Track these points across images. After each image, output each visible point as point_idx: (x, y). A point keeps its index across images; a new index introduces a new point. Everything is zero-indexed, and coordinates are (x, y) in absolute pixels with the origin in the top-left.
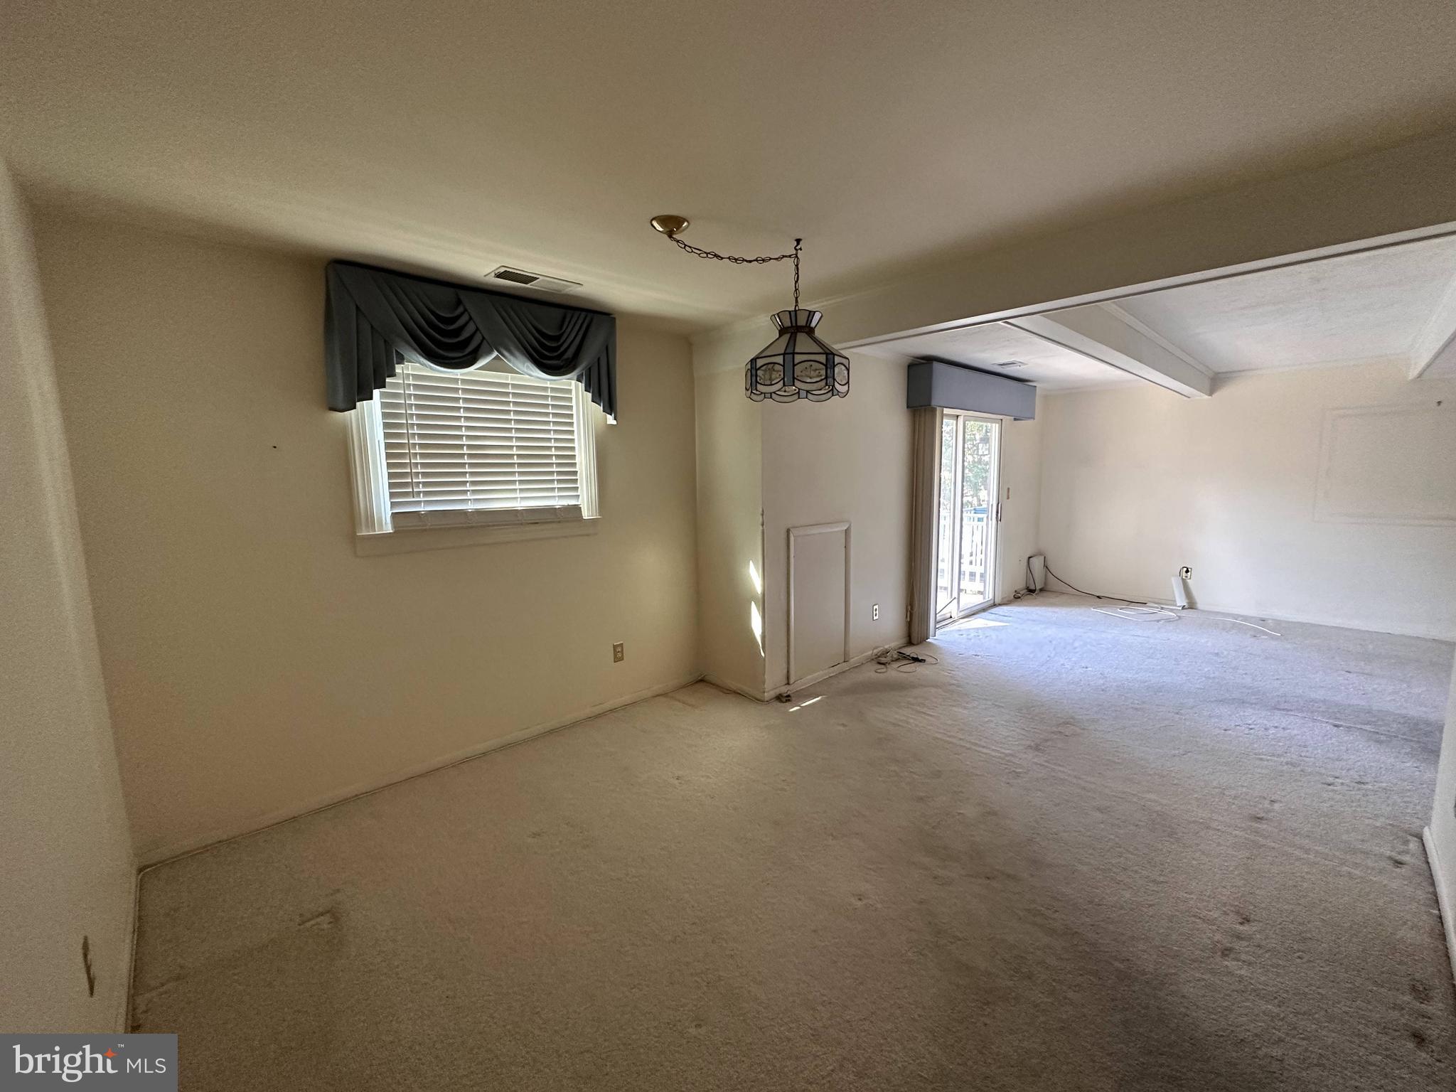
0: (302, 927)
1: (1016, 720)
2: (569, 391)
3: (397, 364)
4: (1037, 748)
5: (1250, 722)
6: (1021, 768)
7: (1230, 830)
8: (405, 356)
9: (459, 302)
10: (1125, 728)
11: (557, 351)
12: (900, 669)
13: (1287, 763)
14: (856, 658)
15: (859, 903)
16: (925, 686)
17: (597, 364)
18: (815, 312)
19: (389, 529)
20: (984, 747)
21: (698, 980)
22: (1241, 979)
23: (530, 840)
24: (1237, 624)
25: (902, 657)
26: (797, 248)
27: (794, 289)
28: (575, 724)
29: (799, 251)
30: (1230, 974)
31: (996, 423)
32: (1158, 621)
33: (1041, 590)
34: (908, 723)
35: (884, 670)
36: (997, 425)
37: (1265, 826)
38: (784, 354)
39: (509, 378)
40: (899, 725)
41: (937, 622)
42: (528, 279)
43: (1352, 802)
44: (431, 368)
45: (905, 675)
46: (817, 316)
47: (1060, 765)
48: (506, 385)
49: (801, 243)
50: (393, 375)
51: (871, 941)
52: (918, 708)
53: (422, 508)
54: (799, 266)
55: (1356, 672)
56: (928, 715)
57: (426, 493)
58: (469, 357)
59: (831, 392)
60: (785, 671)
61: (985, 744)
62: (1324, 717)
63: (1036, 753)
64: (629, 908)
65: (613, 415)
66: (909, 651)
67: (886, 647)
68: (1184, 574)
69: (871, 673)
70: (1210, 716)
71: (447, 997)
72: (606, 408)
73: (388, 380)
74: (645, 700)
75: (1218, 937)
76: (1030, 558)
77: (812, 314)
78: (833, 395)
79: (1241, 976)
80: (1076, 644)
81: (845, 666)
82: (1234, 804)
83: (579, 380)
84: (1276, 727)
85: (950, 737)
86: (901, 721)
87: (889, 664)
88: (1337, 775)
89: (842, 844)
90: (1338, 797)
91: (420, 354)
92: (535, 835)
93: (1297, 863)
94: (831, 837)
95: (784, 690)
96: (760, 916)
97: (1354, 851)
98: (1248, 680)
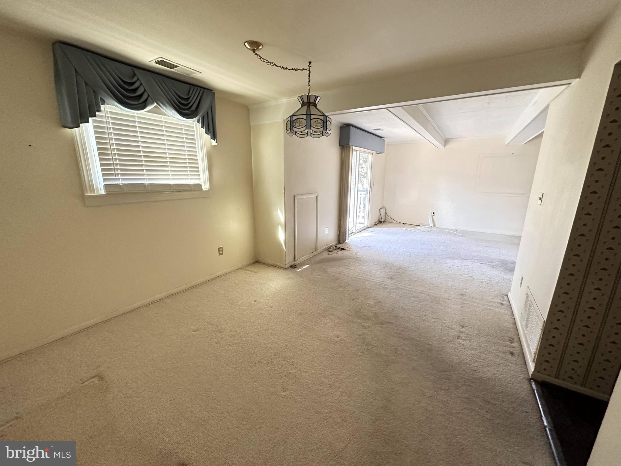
0: (83, 385)
1: (382, 269)
2: (193, 127)
3: (102, 104)
4: (391, 278)
5: (457, 264)
6: (386, 286)
7: (455, 299)
8: (106, 100)
9: (134, 75)
10: (419, 269)
11: (187, 106)
12: (337, 253)
13: (469, 277)
14: (320, 249)
15: (338, 339)
16: (348, 259)
17: (206, 114)
18: (318, 97)
19: (102, 192)
20: (373, 279)
21: (281, 375)
22: (464, 345)
23: (193, 333)
24: (448, 232)
25: (338, 248)
26: (310, 66)
27: (308, 85)
28: (203, 283)
29: (310, 67)
30: (461, 344)
31: (371, 154)
32: (424, 232)
33: (384, 222)
34: (344, 272)
35: (331, 254)
36: (371, 155)
37: (465, 297)
38: (306, 114)
39: (162, 118)
40: (340, 274)
41: (349, 234)
42: (173, 66)
43: (489, 287)
44: (121, 109)
45: (339, 255)
46: (319, 98)
47: (400, 284)
48: (161, 122)
49: (311, 63)
50: (99, 110)
51: (344, 351)
52: (347, 267)
53: (120, 182)
54: (310, 74)
55: (485, 246)
56: (351, 269)
57: (122, 175)
58: (141, 105)
59: (322, 134)
60: (294, 256)
61: (373, 278)
62: (478, 261)
63: (391, 280)
64: (246, 353)
65: (215, 140)
66: (339, 246)
67: (331, 245)
68: (433, 214)
69: (326, 255)
70: (445, 263)
71: (170, 400)
72: (212, 137)
73: (97, 113)
74: (234, 271)
75: (456, 333)
76: (380, 209)
77: (317, 97)
78: (322, 135)
79: (464, 344)
80: (399, 241)
81: (316, 253)
82: (455, 291)
83: (198, 122)
84: (465, 265)
85: (360, 276)
86: (341, 272)
87: (333, 251)
88: (483, 279)
89: (327, 319)
90: (484, 286)
91: (115, 101)
92: (195, 331)
93: (475, 308)
94: (322, 317)
95: (293, 263)
96: (301, 349)
97: (490, 302)
98: (454, 250)
